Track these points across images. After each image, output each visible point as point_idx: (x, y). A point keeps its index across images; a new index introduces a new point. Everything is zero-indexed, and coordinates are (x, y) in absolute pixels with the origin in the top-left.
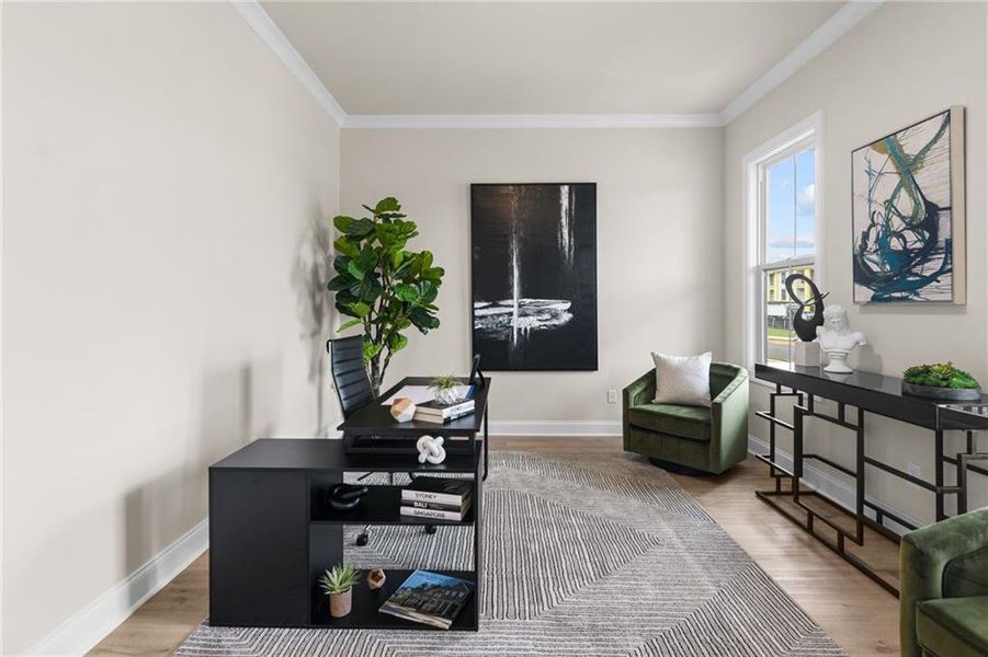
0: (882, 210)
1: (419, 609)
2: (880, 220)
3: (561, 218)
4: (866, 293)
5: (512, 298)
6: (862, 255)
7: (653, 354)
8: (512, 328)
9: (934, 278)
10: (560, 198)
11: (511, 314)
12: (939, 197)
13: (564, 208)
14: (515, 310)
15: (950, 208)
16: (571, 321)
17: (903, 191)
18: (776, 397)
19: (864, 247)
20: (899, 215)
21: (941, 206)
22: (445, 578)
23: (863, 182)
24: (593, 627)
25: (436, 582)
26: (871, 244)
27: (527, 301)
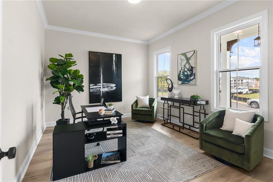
0: (183, 67)
1: (111, 161)
2: (183, 69)
3: (113, 63)
4: (180, 82)
5: (101, 83)
6: (180, 75)
7: (136, 96)
8: (101, 91)
9: (192, 80)
10: (113, 57)
11: (100, 87)
12: (193, 66)
13: (114, 60)
14: (101, 86)
15: (195, 68)
16: (116, 89)
17: (187, 64)
18: (165, 104)
19: (180, 73)
20: (186, 68)
21: (193, 67)
22: (112, 153)
23: (180, 61)
24: (148, 154)
25: (110, 154)
26: (181, 73)
27: (105, 84)
